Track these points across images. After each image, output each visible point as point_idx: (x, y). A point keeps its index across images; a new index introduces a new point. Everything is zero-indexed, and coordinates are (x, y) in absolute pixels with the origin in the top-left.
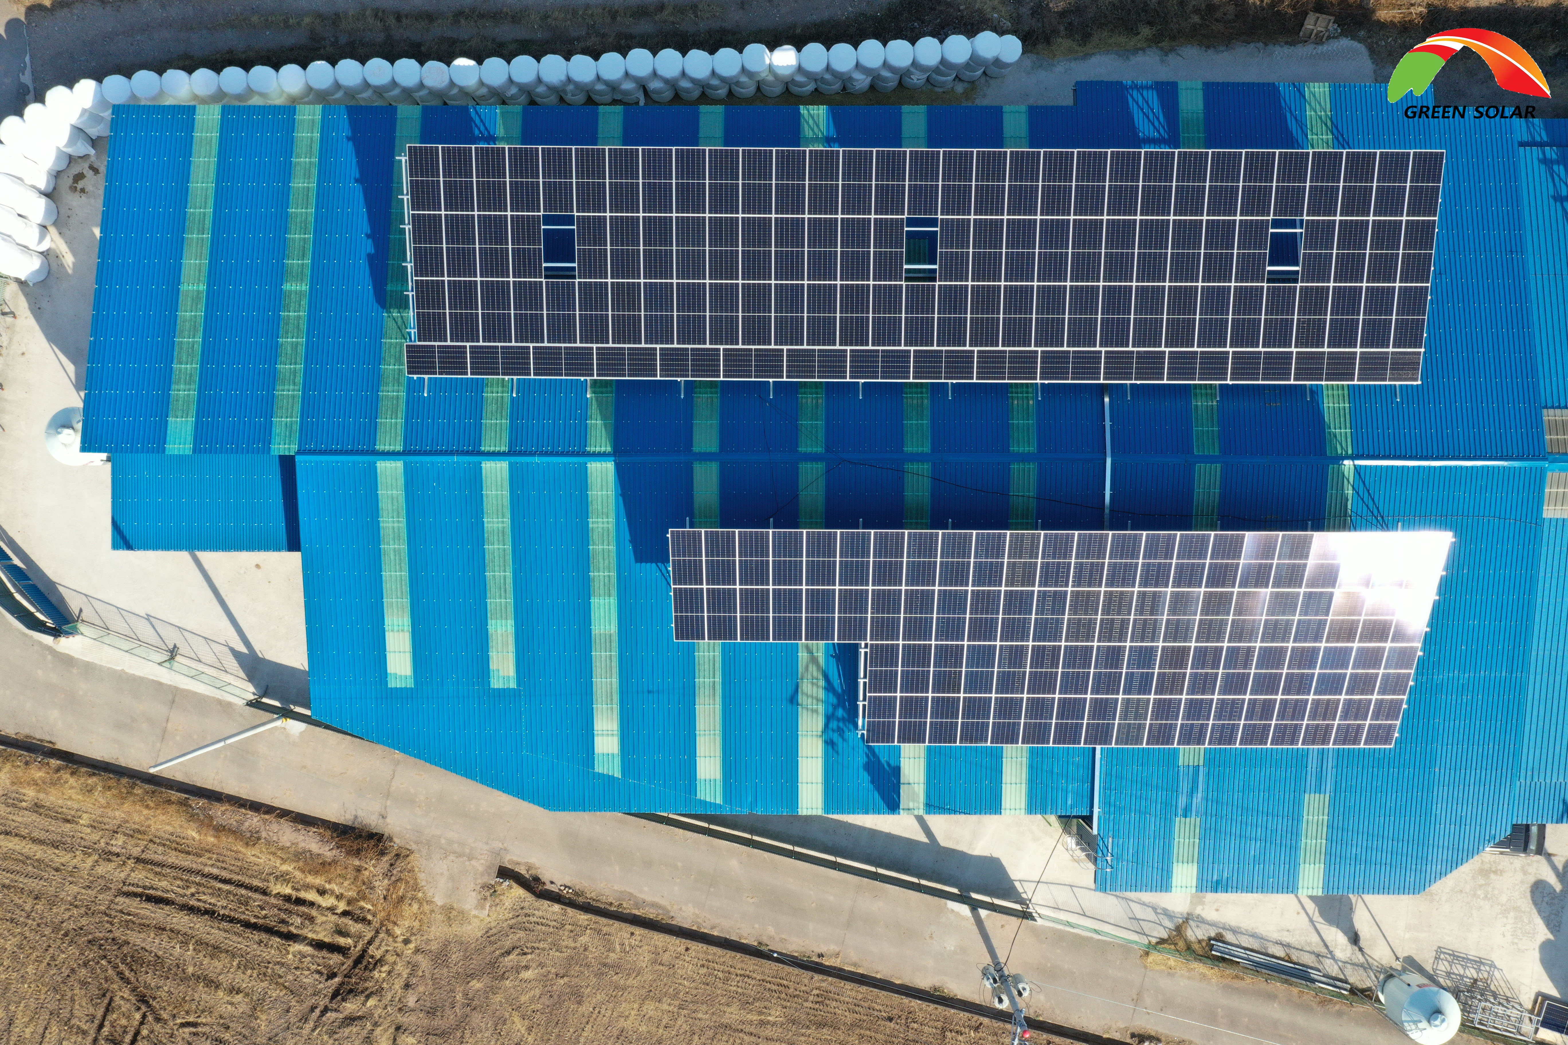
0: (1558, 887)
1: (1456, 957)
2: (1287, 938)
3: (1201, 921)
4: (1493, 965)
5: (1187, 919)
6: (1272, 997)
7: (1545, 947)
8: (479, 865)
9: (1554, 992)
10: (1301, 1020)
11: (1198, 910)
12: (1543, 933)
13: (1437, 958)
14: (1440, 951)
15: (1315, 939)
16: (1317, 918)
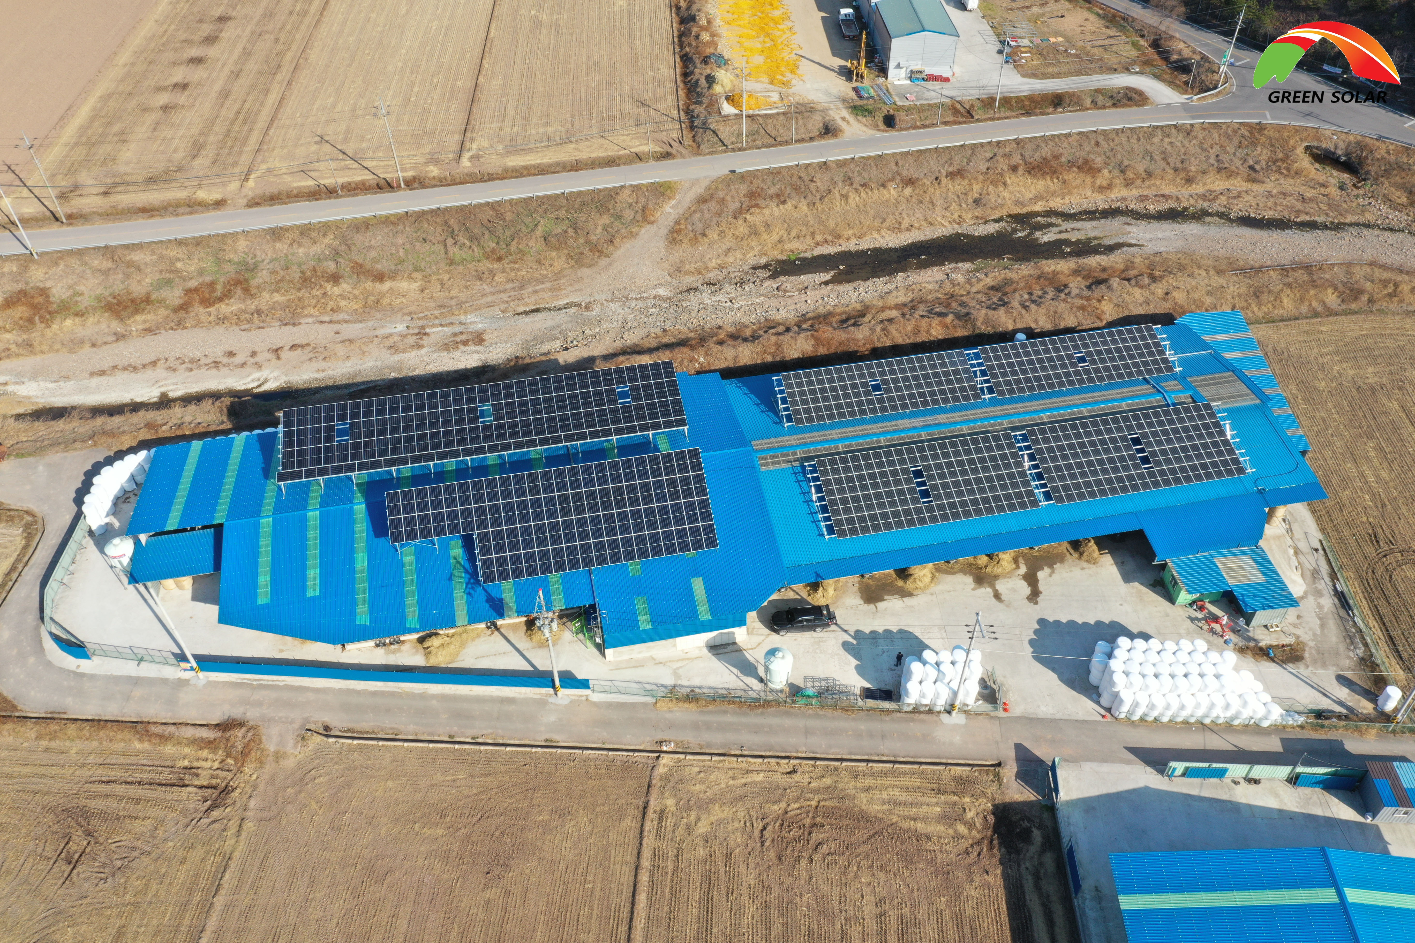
0: (855, 642)
1: (814, 679)
2: (727, 686)
3: (681, 686)
4: (834, 679)
5: (674, 687)
6: (725, 712)
7: (857, 667)
8: (296, 726)
9: (869, 686)
10: (744, 720)
11: (679, 682)
12: (854, 662)
13: (805, 681)
14: (805, 679)
15: (741, 683)
16: (740, 674)
